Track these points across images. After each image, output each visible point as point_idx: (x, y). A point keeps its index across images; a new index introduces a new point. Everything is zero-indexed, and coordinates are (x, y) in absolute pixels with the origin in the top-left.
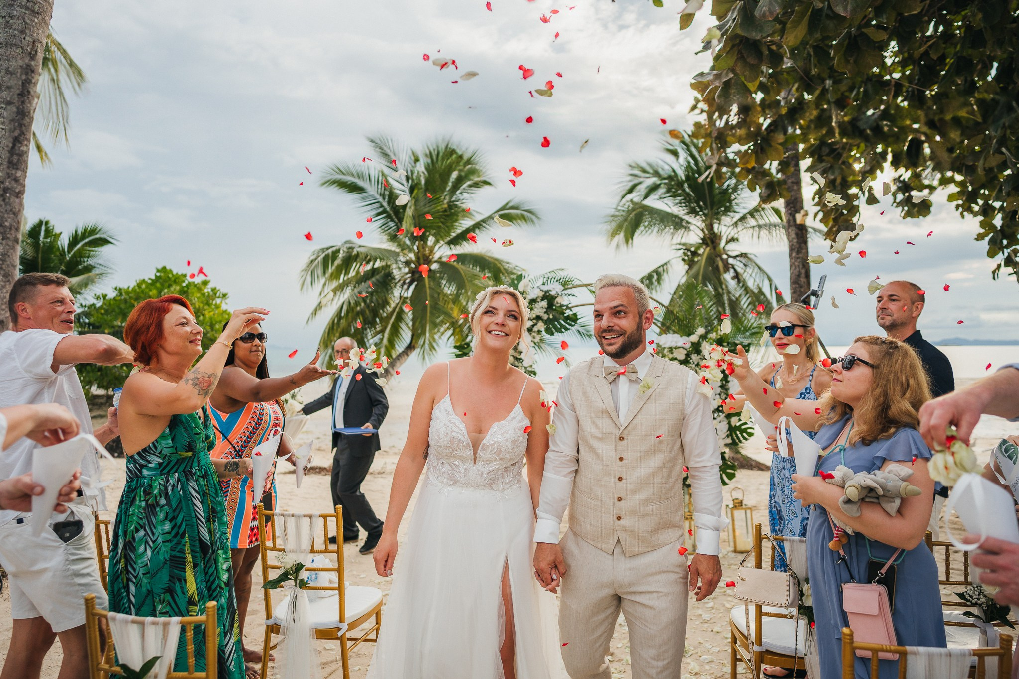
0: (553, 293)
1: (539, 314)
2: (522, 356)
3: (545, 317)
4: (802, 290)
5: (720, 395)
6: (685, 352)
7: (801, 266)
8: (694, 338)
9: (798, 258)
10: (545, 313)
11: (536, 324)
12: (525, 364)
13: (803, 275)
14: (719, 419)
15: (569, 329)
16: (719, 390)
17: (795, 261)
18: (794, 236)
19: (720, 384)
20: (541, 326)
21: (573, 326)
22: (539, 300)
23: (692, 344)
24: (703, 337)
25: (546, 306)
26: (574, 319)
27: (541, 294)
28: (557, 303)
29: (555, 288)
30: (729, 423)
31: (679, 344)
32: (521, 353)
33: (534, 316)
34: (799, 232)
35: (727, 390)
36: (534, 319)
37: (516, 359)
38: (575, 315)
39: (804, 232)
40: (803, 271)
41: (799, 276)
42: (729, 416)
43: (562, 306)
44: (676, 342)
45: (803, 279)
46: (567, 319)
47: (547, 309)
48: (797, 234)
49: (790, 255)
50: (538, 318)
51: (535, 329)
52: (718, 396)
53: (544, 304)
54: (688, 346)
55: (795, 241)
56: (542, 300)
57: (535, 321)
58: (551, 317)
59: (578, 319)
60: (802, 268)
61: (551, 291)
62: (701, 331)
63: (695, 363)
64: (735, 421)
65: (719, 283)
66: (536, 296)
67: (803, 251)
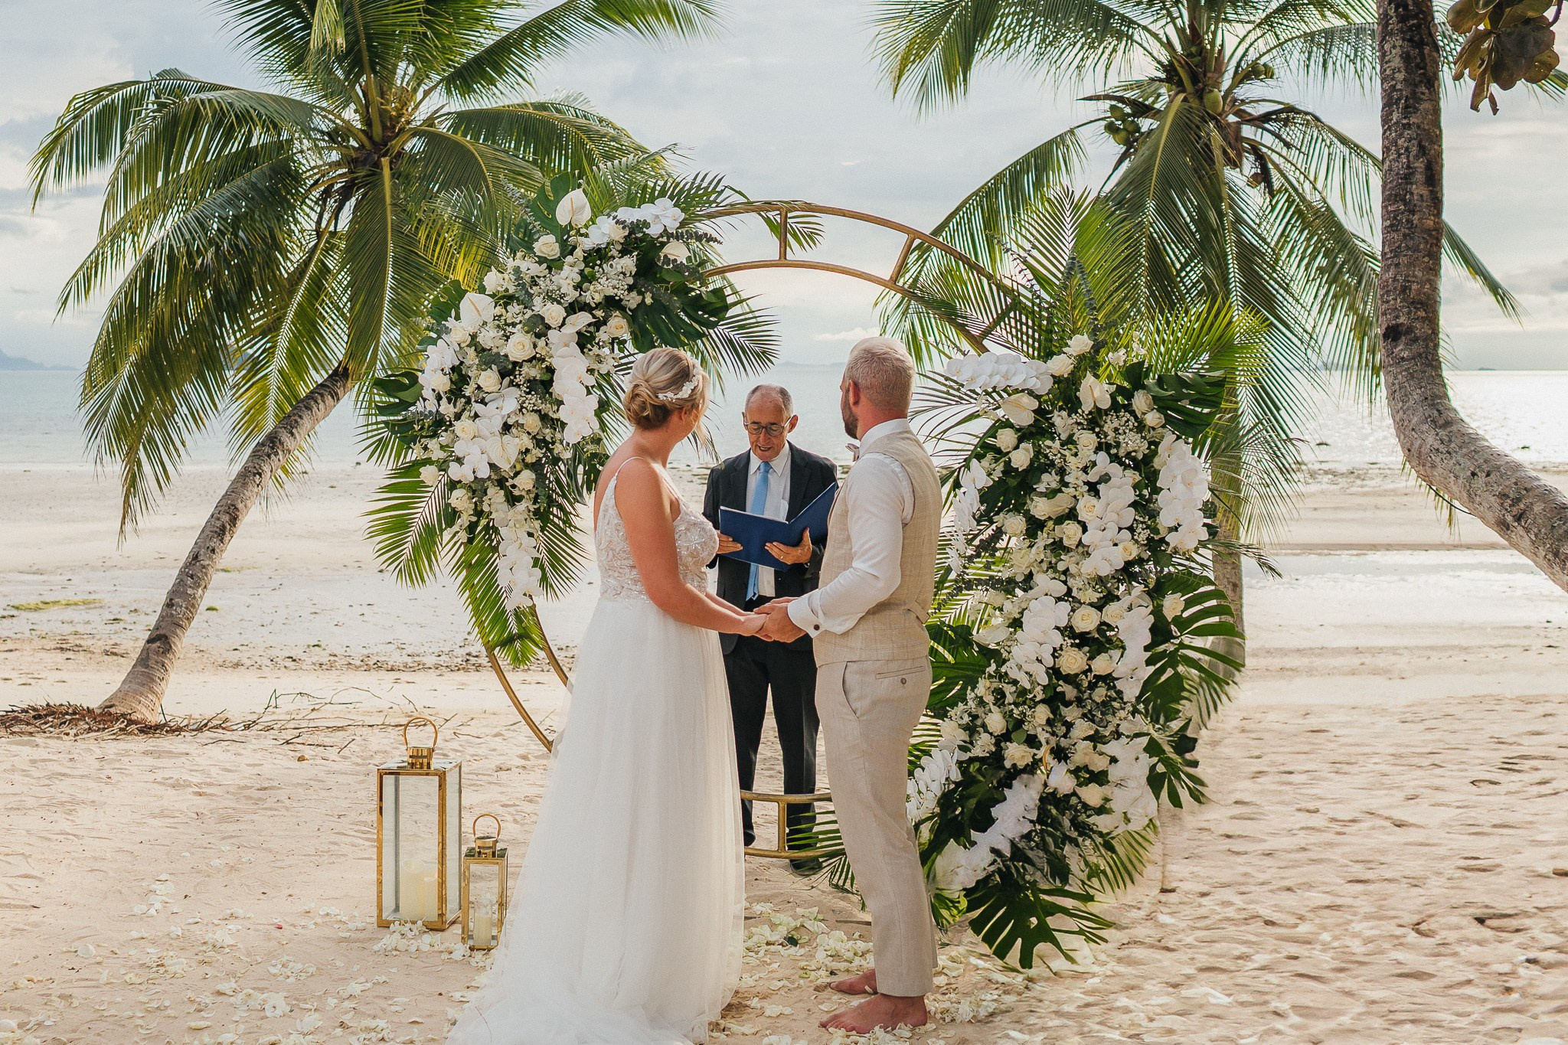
0: (654, 231)
1: (611, 292)
2: (563, 414)
3: (633, 300)
4: (1415, 218)
5: (1131, 529)
6: (1035, 404)
7: (1414, 150)
8: (1061, 365)
9: (1407, 126)
10: (630, 289)
11: (603, 322)
12: (572, 436)
13: (1419, 177)
14: (1126, 601)
15: (701, 335)
16: (1130, 515)
17: (1401, 136)
18: (1397, 62)
19: (1132, 497)
20: (618, 326)
21: (714, 325)
22: (614, 253)
23: (1057, 380)
24: (1089, 362)
25: (634, 270)
26: (716, 307)
27: (619, 234)
28: (667, 260)
29: (661, 216)
30: (1157, 612)
31: (1016, 382)
32: (560, 403)
33: (598, 298)
34: (1414, 52)
35: (1154, 515)
36: (598, 305)
37: (544, 418)
38: (718, 293)
39: (1427, 50)
40: (1420, 165)
41: (1407, 178)
42: (1157, 592)
43: (679, 268)
44: (1006, 377)
45: (1419, 190)
46: (696, 304)
47: (636, 276)
48: (1406, 58)
49: (1386, 120)
50: (612, 303)
51: (603, 335)
52: (1126, 534)
53: (629, 263)
54: (1044, 386)
55: (1400, 76)
56: (624, 252)
57: (600, 313)
58: (649, 301)
59: (727, 308)
60: (1417, 157)
61: (646, 224)
62: (1080, 343)
63: (1064, 437)
64: (1173, 605)
65: (1214, 192)
66: (606, 240)
67: (1425, 106)
